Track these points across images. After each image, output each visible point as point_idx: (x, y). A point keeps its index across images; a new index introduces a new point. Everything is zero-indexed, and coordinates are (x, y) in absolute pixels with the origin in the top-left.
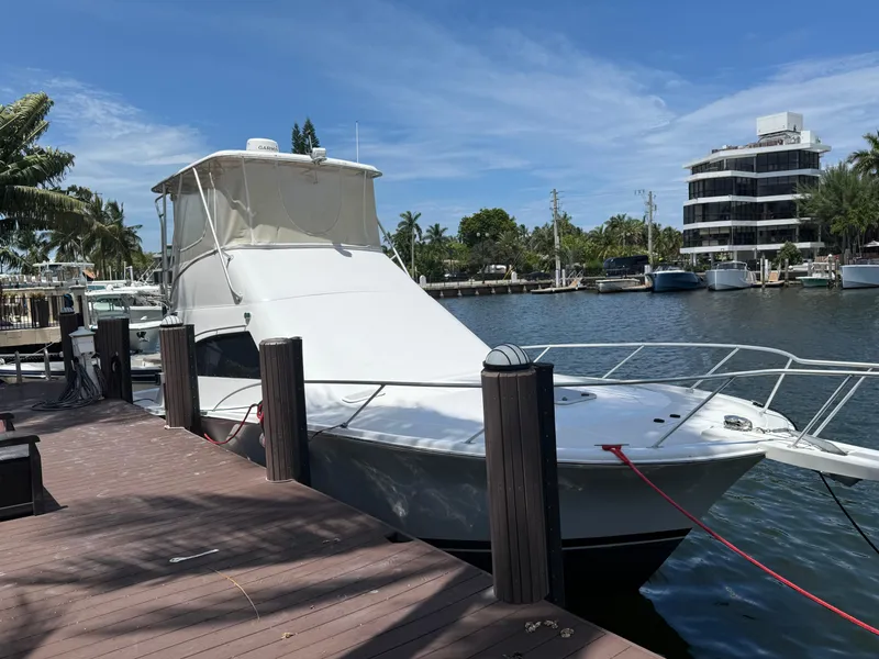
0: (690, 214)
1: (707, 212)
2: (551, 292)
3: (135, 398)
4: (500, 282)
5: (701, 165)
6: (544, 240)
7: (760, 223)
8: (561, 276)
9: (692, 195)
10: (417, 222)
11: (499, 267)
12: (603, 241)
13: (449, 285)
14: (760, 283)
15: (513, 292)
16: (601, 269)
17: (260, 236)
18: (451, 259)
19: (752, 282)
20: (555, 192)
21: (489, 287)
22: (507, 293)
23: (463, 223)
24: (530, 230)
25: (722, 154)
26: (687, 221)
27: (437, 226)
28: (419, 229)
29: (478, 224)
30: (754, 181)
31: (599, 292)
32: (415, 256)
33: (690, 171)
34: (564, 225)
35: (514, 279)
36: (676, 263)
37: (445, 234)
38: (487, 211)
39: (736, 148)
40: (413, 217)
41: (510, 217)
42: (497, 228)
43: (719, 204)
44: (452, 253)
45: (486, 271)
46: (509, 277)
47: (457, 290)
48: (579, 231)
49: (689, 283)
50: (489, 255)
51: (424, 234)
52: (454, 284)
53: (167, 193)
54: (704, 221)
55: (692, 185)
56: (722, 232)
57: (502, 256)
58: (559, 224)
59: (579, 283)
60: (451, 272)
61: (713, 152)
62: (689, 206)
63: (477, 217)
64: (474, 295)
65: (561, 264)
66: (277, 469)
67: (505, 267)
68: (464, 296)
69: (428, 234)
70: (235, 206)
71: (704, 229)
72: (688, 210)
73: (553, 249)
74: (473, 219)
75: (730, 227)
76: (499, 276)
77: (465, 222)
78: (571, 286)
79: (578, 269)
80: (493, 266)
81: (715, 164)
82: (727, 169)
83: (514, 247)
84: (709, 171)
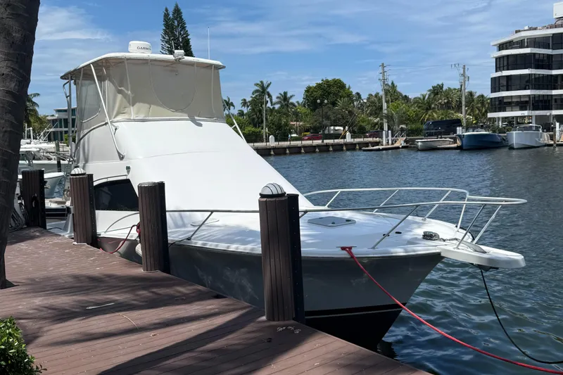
0: (496, 84)
1: (509, 83)
2: (379, 150)
3: (48, 228)
4: (336, 141)
5: (506, 43)
6: (374, 105)
7: (555, 92)
8: (387, 136)
9: (498, 69)
10: (269, 90)
11: (337, 128)
12: (425, 107)
13: (294, 143)
14: (552, 142)
15: (348, 150)
16: (421, 131)
17: (137, 113)
18: (297, 121)
19: (546, 142)
20: (383, 66)
21: (327, 146)
22: (342, 150)
23: (307, 91)
24: (364, 97)
25: (523, 34)
26: (494, 90)
27: (285, 93)
28: (270, 96)
29: (320, 92)
30: (550, 56)
31: (419, 150)
32: (266, 119)
33: (496, 48)
34: (391, 92)
35: (349, 139)
36: (482, 126)
37: (293, 100)
38: (327, 81)
39: (535, 29)
40: (265, 85)
41: (347, 87)
42: (336, 95)
43: (521, 76)
44: (297, 116)
45: (326, 132)
46: (344, 137)
47: (300, 148)
48: (406, 98)
49: (493, 142)
50: (328, 118)
51: (274, 100)
52: (298, 143)
53: (72, 79)
54: (508, 90)
55: (498, 59)
56: (522, 100)
57: (339, 119)
58: (387, 92)
59: (402, 142)
60: (296, 133)
61: (517, 32)
62: (495, 78)
63: (319, 86)
64: (314, 152)
65: (388, 126)
66: (149, 264)
67: (342, 128)
68: (306, 152)
69: (278, 100)
70: (120, 92)
71: (507, 97)
72: (494, 80)
73: (383, 113)
74: (315, 88)
75: (529, 96)
76: (337, 136)
77: (309, 90)
78: (396, 145)
79: (402, 130)
80: (332, 128)
81: (517, 43)
82: (527, 47)
83: (349, 112)
84: (512, 48)
